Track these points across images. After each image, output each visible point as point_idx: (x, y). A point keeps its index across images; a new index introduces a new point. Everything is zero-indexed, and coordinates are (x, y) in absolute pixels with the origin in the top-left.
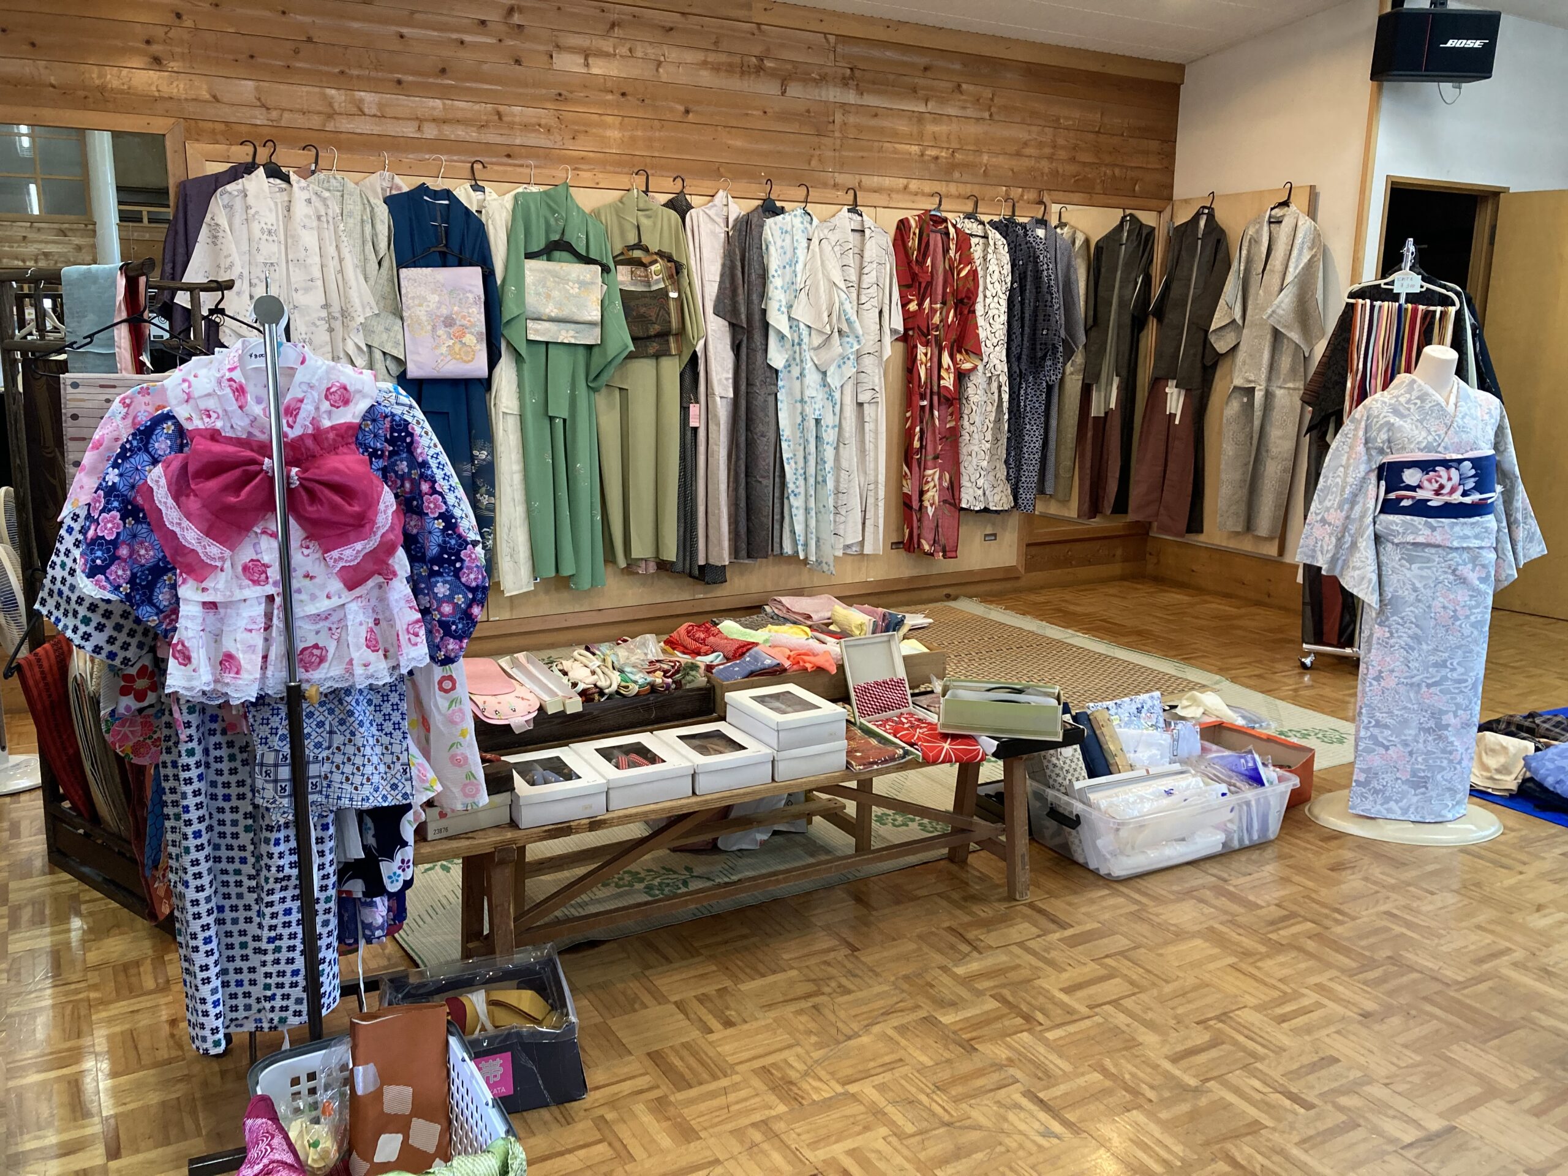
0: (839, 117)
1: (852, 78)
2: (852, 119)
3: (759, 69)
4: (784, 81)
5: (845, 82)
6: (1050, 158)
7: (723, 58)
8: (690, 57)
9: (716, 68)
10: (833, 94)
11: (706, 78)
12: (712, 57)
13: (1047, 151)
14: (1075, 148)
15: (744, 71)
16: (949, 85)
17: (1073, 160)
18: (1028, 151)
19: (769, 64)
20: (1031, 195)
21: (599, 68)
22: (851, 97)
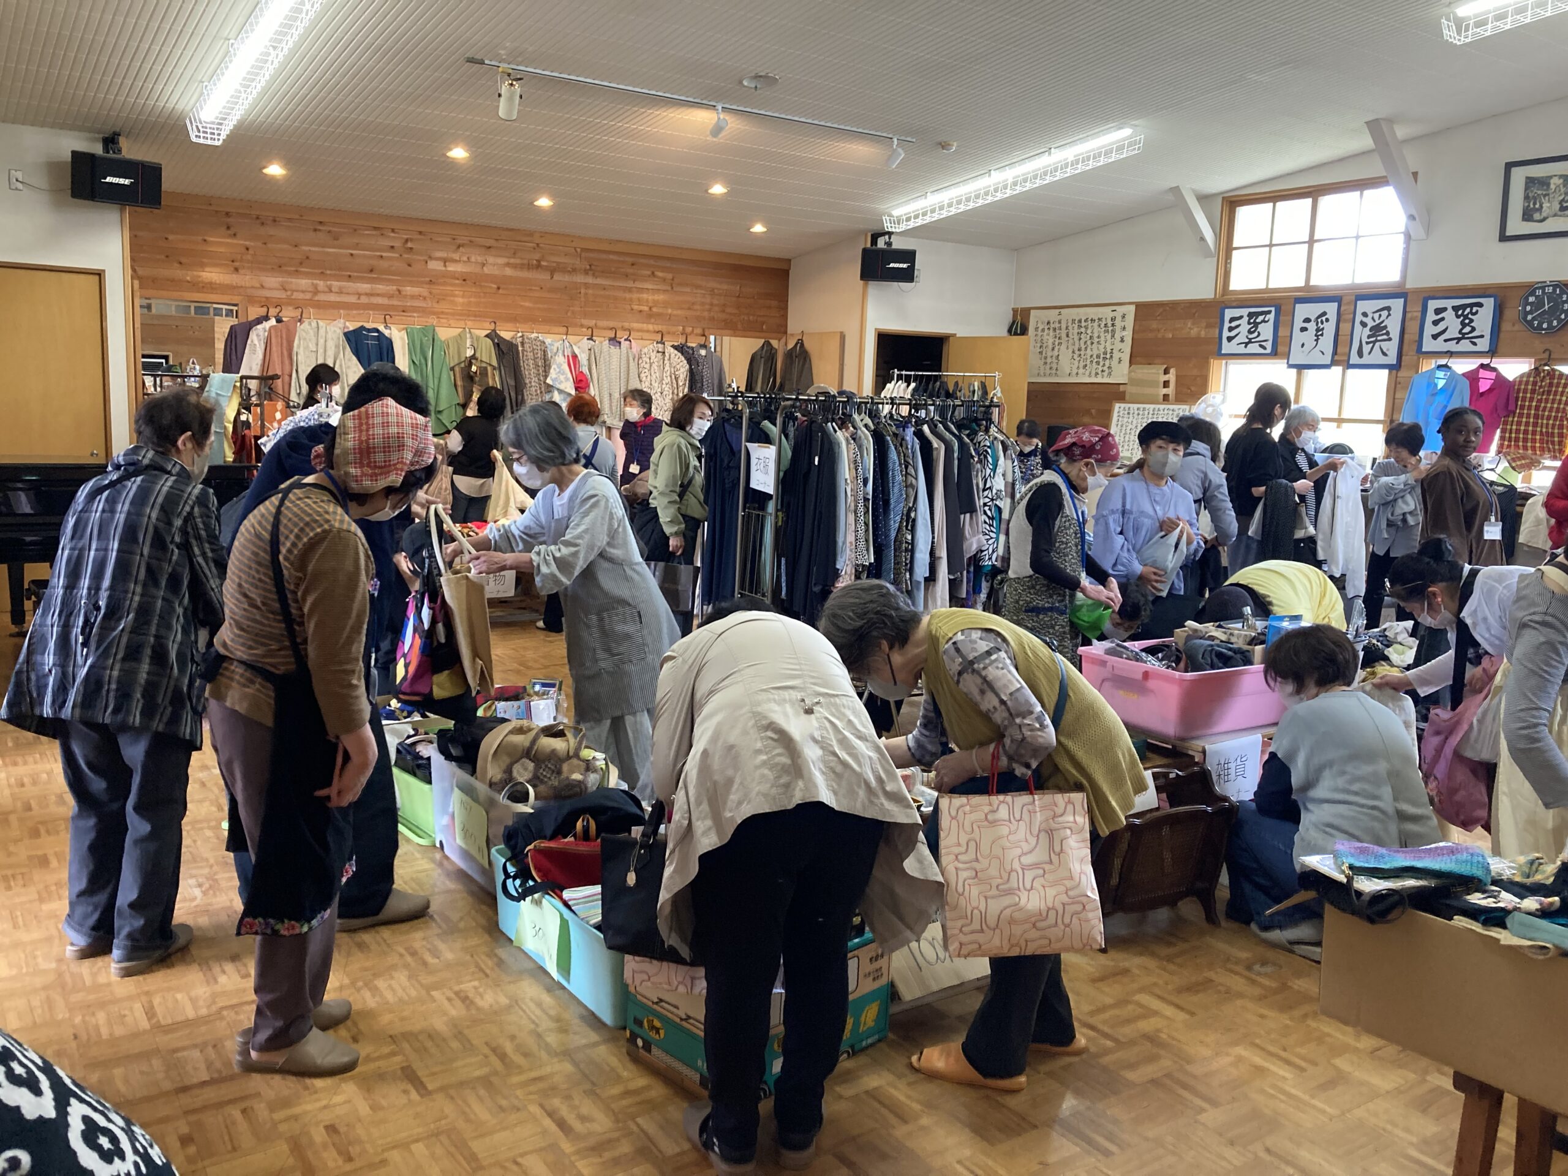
0: (583, 291)
1: (591, 270)
2: (590, 292)
3: (538, 266)
4: (552, 272)
5: (586, 272)
6: (710, 310)
7: (518, 261)
8: (501, 261)
9: (514, 266)
10: (580, 279)
11: (509, 272)
12: (512, 261)
13: (707, 307)
14: (724, 305)
15: (529, 267)
16: (649, 273)
17: (723, 311)
18: (696, 307)
19: (543, 263)
20: (699, 331)
21: (451, 268)
22: (590, 280)
